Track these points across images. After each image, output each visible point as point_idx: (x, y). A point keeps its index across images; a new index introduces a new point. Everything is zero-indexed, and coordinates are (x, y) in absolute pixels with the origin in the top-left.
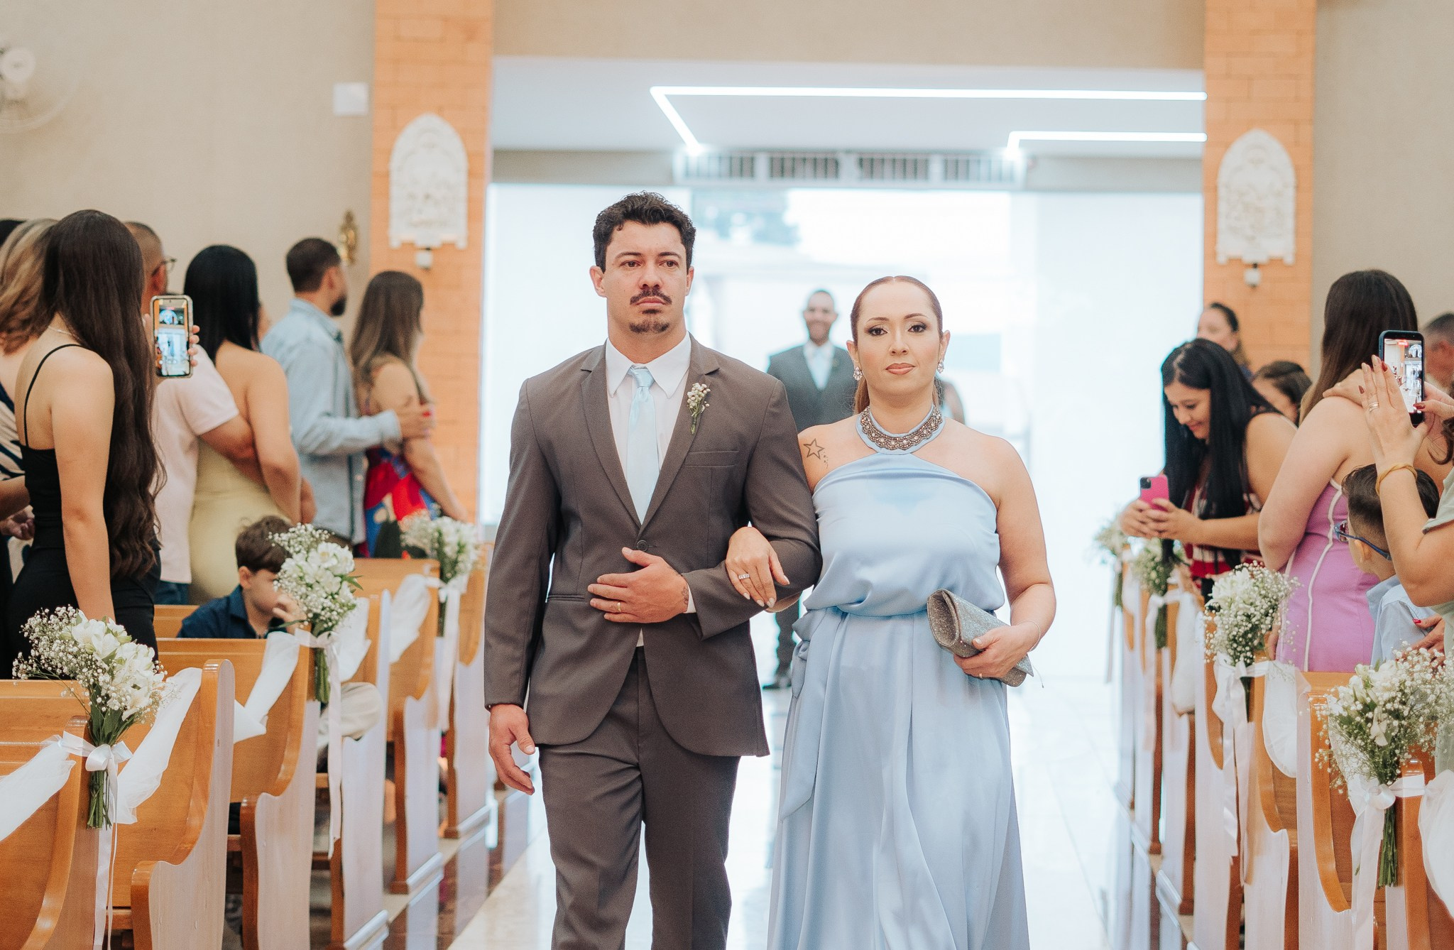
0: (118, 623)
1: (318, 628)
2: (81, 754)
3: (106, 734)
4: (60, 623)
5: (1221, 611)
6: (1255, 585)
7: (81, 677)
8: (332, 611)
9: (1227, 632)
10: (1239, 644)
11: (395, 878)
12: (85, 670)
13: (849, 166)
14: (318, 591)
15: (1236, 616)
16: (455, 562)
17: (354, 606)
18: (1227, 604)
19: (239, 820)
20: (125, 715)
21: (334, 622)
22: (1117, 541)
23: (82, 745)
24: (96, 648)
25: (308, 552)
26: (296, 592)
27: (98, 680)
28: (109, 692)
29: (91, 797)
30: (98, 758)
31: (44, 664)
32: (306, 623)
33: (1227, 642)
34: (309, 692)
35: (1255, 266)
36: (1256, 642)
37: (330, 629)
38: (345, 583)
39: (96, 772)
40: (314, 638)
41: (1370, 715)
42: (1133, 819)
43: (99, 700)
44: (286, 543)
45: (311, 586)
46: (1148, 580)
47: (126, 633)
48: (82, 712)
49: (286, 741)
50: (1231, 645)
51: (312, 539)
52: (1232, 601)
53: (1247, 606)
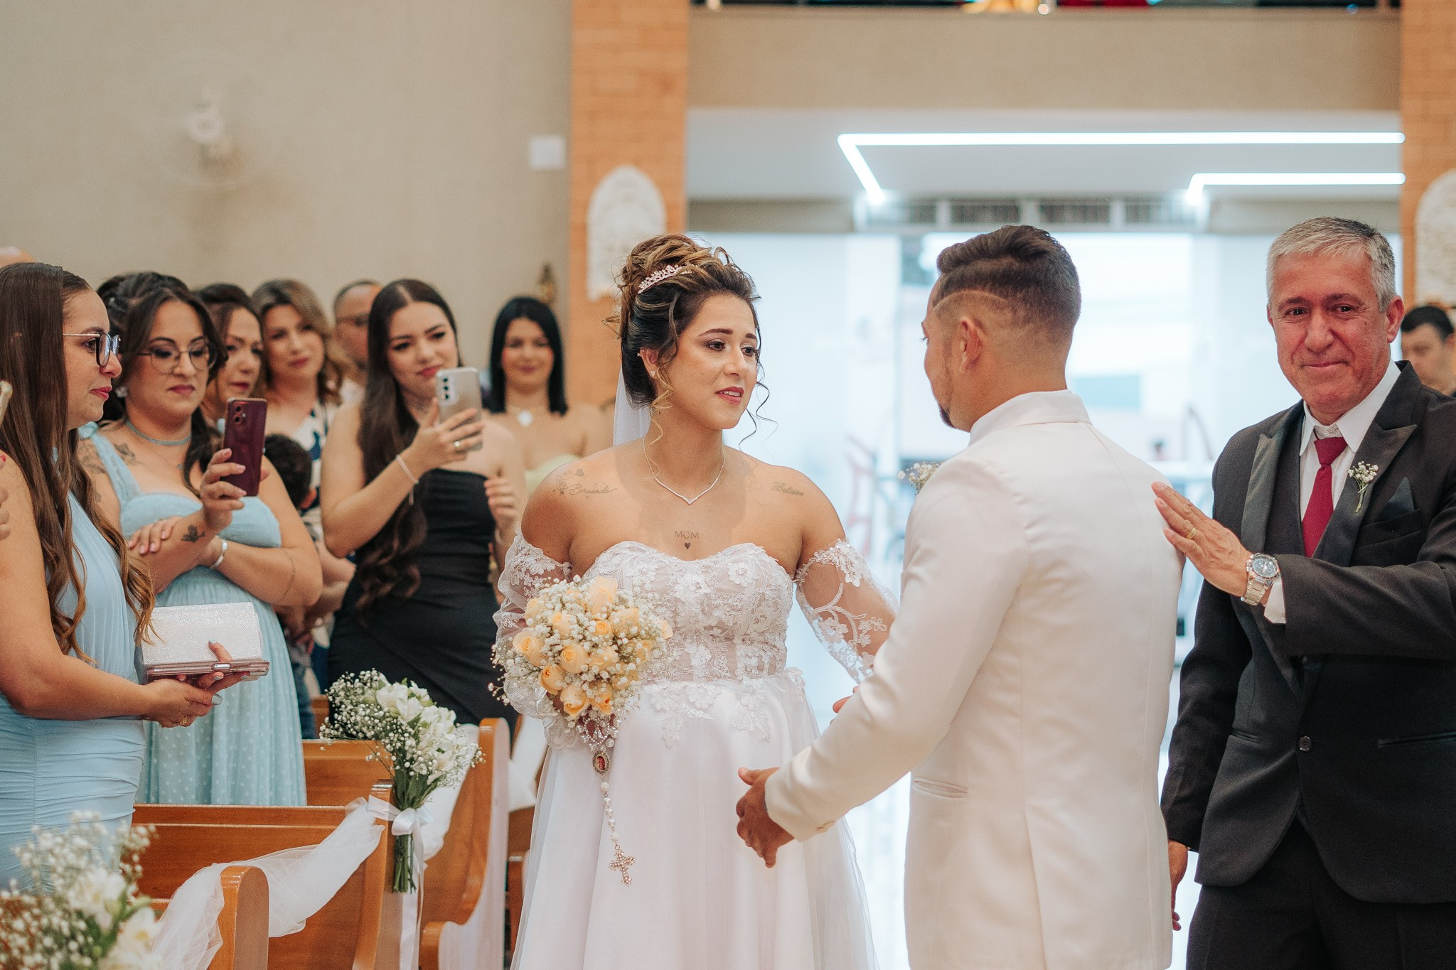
0: (420, 687)
2: (386, 818)
3: (411, 798)
4: (366, 687)
7: (387, 741)
12: (391, 734)
20: (431, 779)
23: (387, 810)
24: (401, 712)
27: (404, 745)
28: (414, 756)
29: (396, 861)
30: (404, 821)
31: (349, 729)
39: (400, 837)
43: (407, 764)
47: (428, 697)
48: (388, 777)
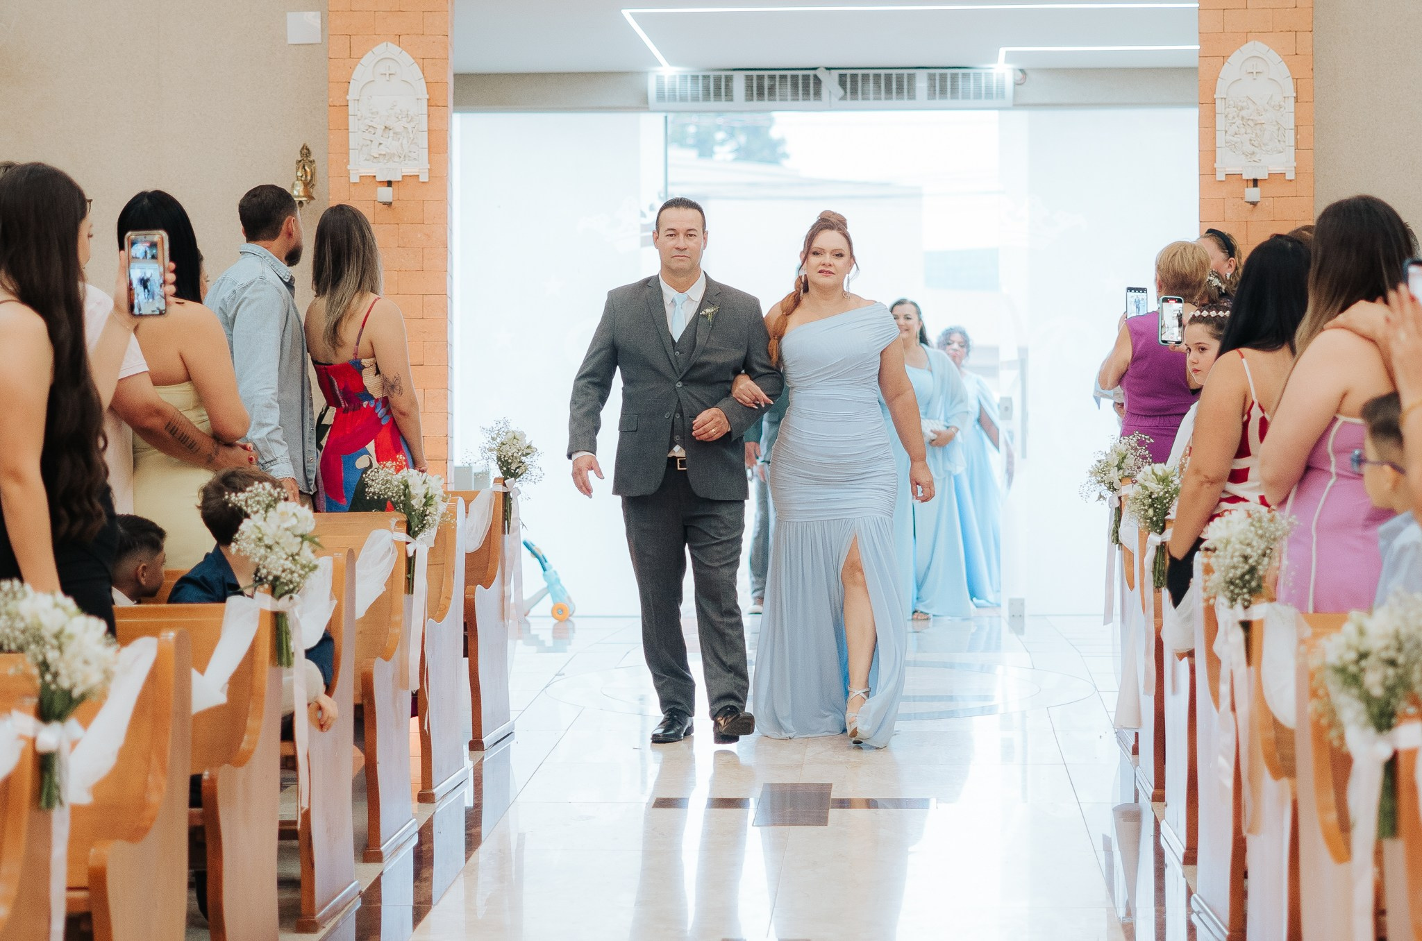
1: (278, 591)
2: (30, 734)
3: (57, 711)
5: (1217, 552)
6: (1252, 525)
7: (29, 654)
8: (292, 572)
9: (1224, 574)
10: (1236, 586)
11: (367, 846)
12: (34, 647)
14: (277, 552)
15: (1232, 557)
16: (423, 515)
17: (315, 567)
18: (1223, 545)
19: (199, 793)
20: (76, 692)
21: (295, 584)
22: (1114, 475)
23: (31, 725)
24: (45, 624)
25: (266, 512)
26: (255, 554)
27: (47, 657)
28: (58, 669)
29: (41, 778)
30: (49, 737)
32: (266, 586)
33: (1223, 585)
34: (272, 657)
35: (1255, 182)
36: (1254, 584)
37: (291, 591)
38: (306, 544)
39: (46, 753)
40: (274, 601)
41: (1363, 663)
43: (48, 677)
44: (243, 503)
45: (269, 547)
48: (32, 691)
49: (247, 709)
50: (1228, 587)
51: (270, 498)
52: (1228, 542)
53: (1244, 547)
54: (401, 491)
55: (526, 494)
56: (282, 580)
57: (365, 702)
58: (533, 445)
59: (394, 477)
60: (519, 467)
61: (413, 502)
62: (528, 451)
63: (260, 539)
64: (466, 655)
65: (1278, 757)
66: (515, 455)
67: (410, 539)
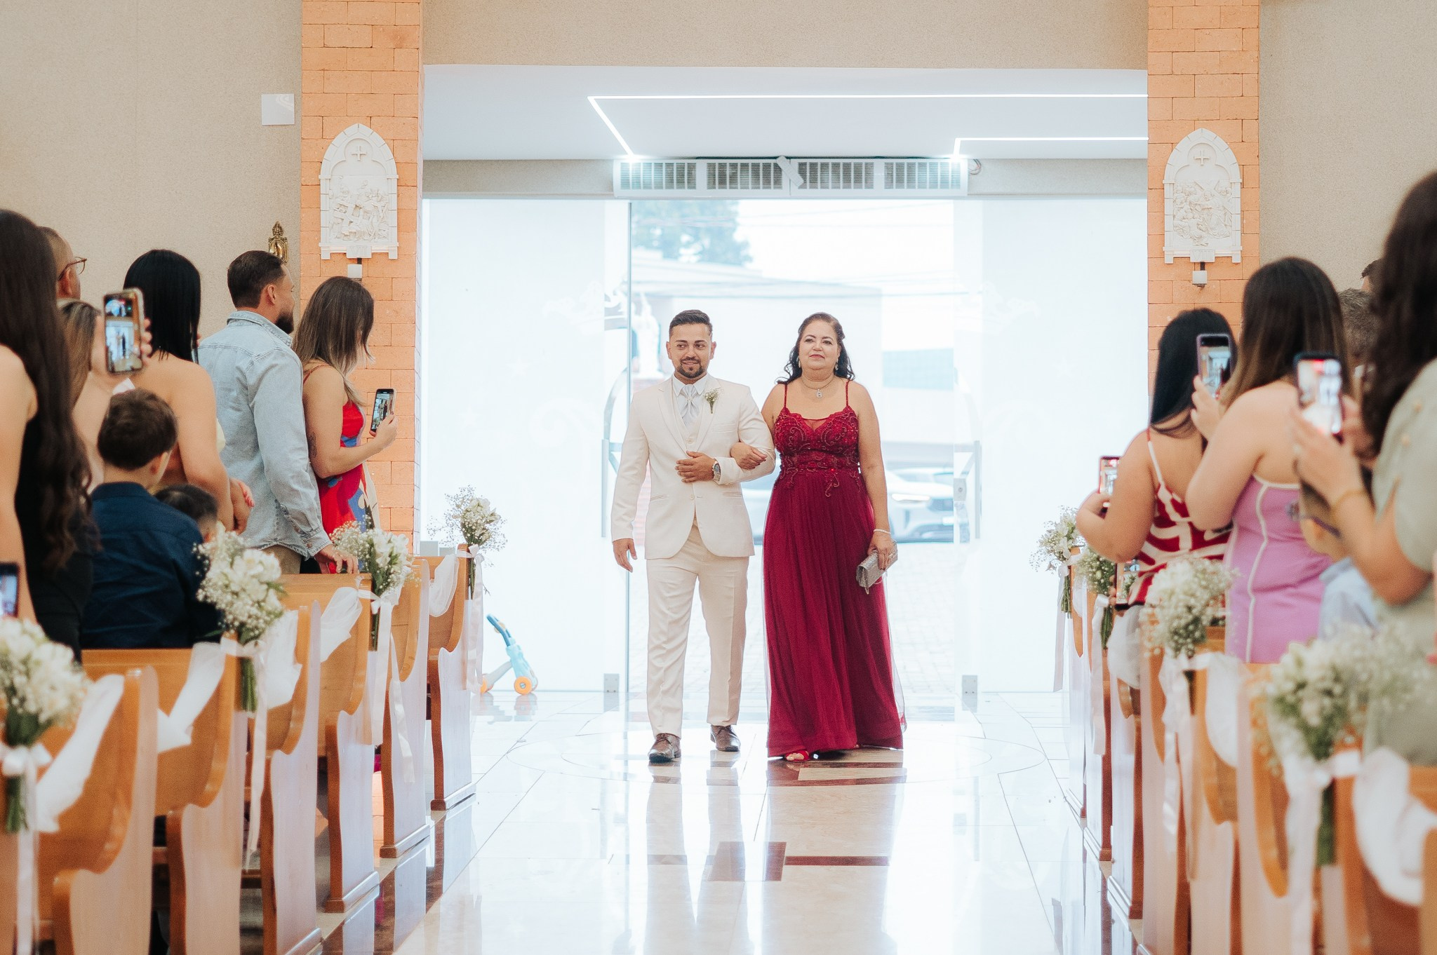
1: (245, 636)
3: (24, 735)
6: (1195, 576)
8: (258, 618)
9: (1168, 624)
10: (1180, 635)
11: (329, 897)
13: (790, 171)
14: (243, 599)
15: (1176, 607)
16: (388, 573)
17: (282, 614)
18: (1167, 596)
19: (165, 832)
20: (42, 719)
21: (261, 630)
22: (1064, 545)
25: (232, 559)
26: (221, 600)
27: (14, 682)
28: (25, 693)
29: (8, 800)
30: (15, 761)
32: (232, 632)
33: (1168, 635)
34: (237, 701)
35: (1203, 265)
36: (1197, 634)
37: (256, 637)
38: (272, 592)
39: (12, 777)
40: (240, 646)
41: (1301, 693)
42: (1084, 826)
43: (15, 701)
45: (236, 594)
46: (1094, 580)
49: (212, 752)
50: (1173, 637)
51: (236, 546)
52: (1172, 593)
53: (1188, 598)
54: (367, 550)
55: (489, 562)
56: (248, 626)
57: (329, 753)
58: (497, 512)
59: (360, 536)
60: (482, 534)
61: (378, 561)
62: (492, 518)
63: (227, 586)
64: (429, 717)
65: (1221, 803)
66: (479, 521)
67: (374, 597)
